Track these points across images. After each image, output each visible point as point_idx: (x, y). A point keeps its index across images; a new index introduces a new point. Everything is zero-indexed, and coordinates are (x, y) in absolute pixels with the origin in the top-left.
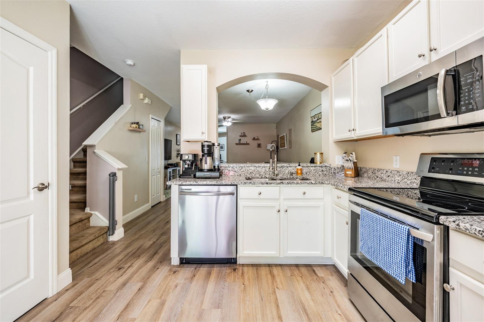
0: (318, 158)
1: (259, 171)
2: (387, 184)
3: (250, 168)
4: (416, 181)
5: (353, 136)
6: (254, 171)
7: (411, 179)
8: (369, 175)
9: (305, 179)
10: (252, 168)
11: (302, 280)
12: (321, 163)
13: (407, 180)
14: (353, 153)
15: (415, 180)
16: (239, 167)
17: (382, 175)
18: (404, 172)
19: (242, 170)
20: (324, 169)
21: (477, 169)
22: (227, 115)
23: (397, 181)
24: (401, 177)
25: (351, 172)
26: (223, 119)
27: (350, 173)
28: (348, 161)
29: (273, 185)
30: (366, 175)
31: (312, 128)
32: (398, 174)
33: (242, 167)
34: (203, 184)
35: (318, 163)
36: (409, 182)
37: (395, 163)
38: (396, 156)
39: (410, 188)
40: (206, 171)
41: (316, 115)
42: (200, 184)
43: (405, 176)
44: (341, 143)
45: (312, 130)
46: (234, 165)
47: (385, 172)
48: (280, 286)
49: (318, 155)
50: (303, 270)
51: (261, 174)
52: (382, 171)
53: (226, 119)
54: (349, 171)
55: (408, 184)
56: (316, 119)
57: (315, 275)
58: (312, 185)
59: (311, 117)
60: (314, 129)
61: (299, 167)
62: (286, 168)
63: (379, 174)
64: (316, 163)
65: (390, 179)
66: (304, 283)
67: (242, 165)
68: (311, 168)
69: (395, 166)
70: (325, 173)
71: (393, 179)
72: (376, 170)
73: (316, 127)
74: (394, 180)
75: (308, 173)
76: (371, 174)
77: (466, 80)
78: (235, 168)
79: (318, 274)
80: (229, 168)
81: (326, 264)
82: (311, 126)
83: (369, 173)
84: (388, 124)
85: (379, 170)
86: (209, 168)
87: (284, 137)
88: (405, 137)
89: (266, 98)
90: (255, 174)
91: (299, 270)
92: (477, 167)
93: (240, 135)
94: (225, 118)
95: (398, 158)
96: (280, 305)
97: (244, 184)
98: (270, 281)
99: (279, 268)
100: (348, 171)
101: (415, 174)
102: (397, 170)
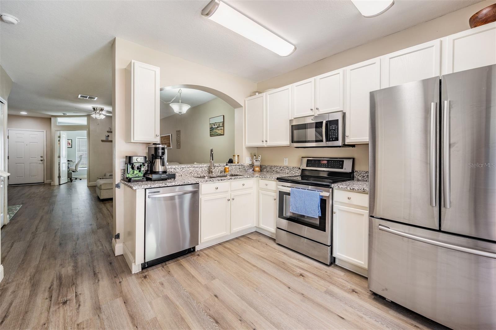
0: (236, 159)
1: (197, 170)
2: (281, 174)
3: (190, 168)
4: (298, 172)
5: (265, 145)
6: (193, 171)
7: (295, 171)
8: (268, 170)
9: (233, 175)
10: (192, 169)
11: (247, 244)
12: (238, 163)
13: (292, 172)
14: (260, 156)
16: (180, 168)
17: (277, 169)
18: (290, 167)
19: (183, 171)
20: (240, 167)
21: (327, 165)
22: (99, 106)
23: (287, 173)
24: (289, 170)
26: (93, 109)
27: (258, 169)
28: (257, 161)
29: (225, 181)
30: (265, 170)
31: (210, 133)
32: (287, 168)
33: (183, 168)
34: (172, 185)
35: (236, 163)
36: (294, 173)
37: (285, 163)
38: (286, 158)
39: (295, 176)
40: (161, 173)
41: (216, 123)
42: (168, 186)
43: (291, 169)
44: (250, 148)
45: (210, 135)
46: (176, 166)
47: (279, 167)
48: (239, 252)
49: (236, 157)
50: (242, 239)
51: (199, 173)
52: (277, 167)
53: (97, 110)
55: (293, 174)
56: (216, 126)
57: (252, 240)
58: (248, 178)
59: (210, 124)
60: (214, 135)
61: (227, 166)
62: (217, 167)
63: (274, 169)
64: (235, 163)
65: (282, 172)
66: (250, 245)
67: (184, 166)
68: (233, 167)
69: (285, 164)
70: (241, 170)
71: (284, 171)
72: (272, 166)
73: (216, 133)
75: (231, 171)
76: (269, 169)
77: (332, 128)
78: (177, 169)
79: (253, 239)
80: (171, 169)
81: (251, 232)
82: (210, 131)
83: (267, 168)
84: (293, 141)
85: (275, 167)
86: (163, 171)
87: (170, 137)
88: (299, 148)
89: (179, 103)
90: (194, 173)
91: (240, 240)
92: (326, 164)
93: (108, 130)
94: (95, 109)
95: (287, 159)
96: (249, 261)
97: (205, 182)
98: (230, 252)
99: (228, 243)
100: (256, 168)
101: (298, 168)
102: (287, 166)
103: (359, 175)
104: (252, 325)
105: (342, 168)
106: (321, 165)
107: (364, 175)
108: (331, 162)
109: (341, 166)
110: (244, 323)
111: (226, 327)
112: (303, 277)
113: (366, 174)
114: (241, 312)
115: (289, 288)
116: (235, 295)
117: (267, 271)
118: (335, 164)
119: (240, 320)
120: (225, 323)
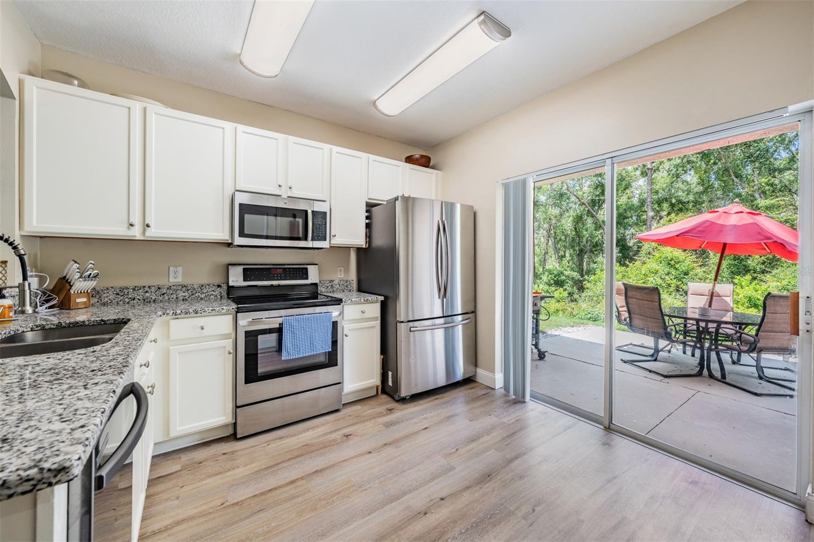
4: (214, 293)
7: (207, 292)
13: (200, 294)
15: (212, 292)
17: (147, 294)
18: (194, 286)
23: (180, 297)
24: (189, 292)
25: (85, 297)
32: (183, 289)
37: (173, 277)
38: (176, 267)
43: (197, 289)
47: (153, 289)
52: (146, 288)
54: (81, 298)
63: (136, 293)
65: (167, 298)
69: (172, 280)
71: (172, 295)
74: (175, 298)
77: (318, 222)
84: (242, 234)
85: (137, 288)
92: (282, 274)
95: (180, 269)
100: (78, 298)
101: (214, 285)
102: (181, 284)
103: (322, 286)
104: (434, 501)
105: (307, 278)
106: (274, 277)
107: (328, 285)
108: (290, 271)
109: (305, 276)
110: (430, 509)
111: (438, 534)
112: (352, 436)
113: (331, 284)
114: (410, 512)
115: (370, 452)
116: (369, 517)
117: (319, 468)
118: (297, 274)
119: (426, 514)
120: (429, 534)
